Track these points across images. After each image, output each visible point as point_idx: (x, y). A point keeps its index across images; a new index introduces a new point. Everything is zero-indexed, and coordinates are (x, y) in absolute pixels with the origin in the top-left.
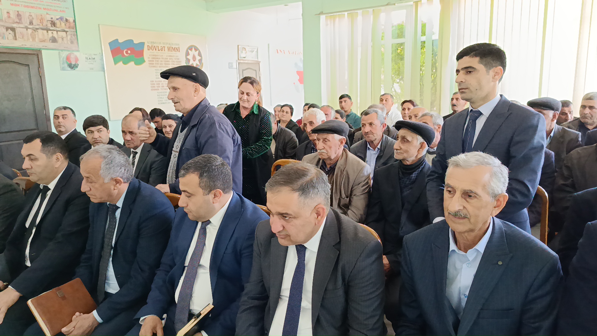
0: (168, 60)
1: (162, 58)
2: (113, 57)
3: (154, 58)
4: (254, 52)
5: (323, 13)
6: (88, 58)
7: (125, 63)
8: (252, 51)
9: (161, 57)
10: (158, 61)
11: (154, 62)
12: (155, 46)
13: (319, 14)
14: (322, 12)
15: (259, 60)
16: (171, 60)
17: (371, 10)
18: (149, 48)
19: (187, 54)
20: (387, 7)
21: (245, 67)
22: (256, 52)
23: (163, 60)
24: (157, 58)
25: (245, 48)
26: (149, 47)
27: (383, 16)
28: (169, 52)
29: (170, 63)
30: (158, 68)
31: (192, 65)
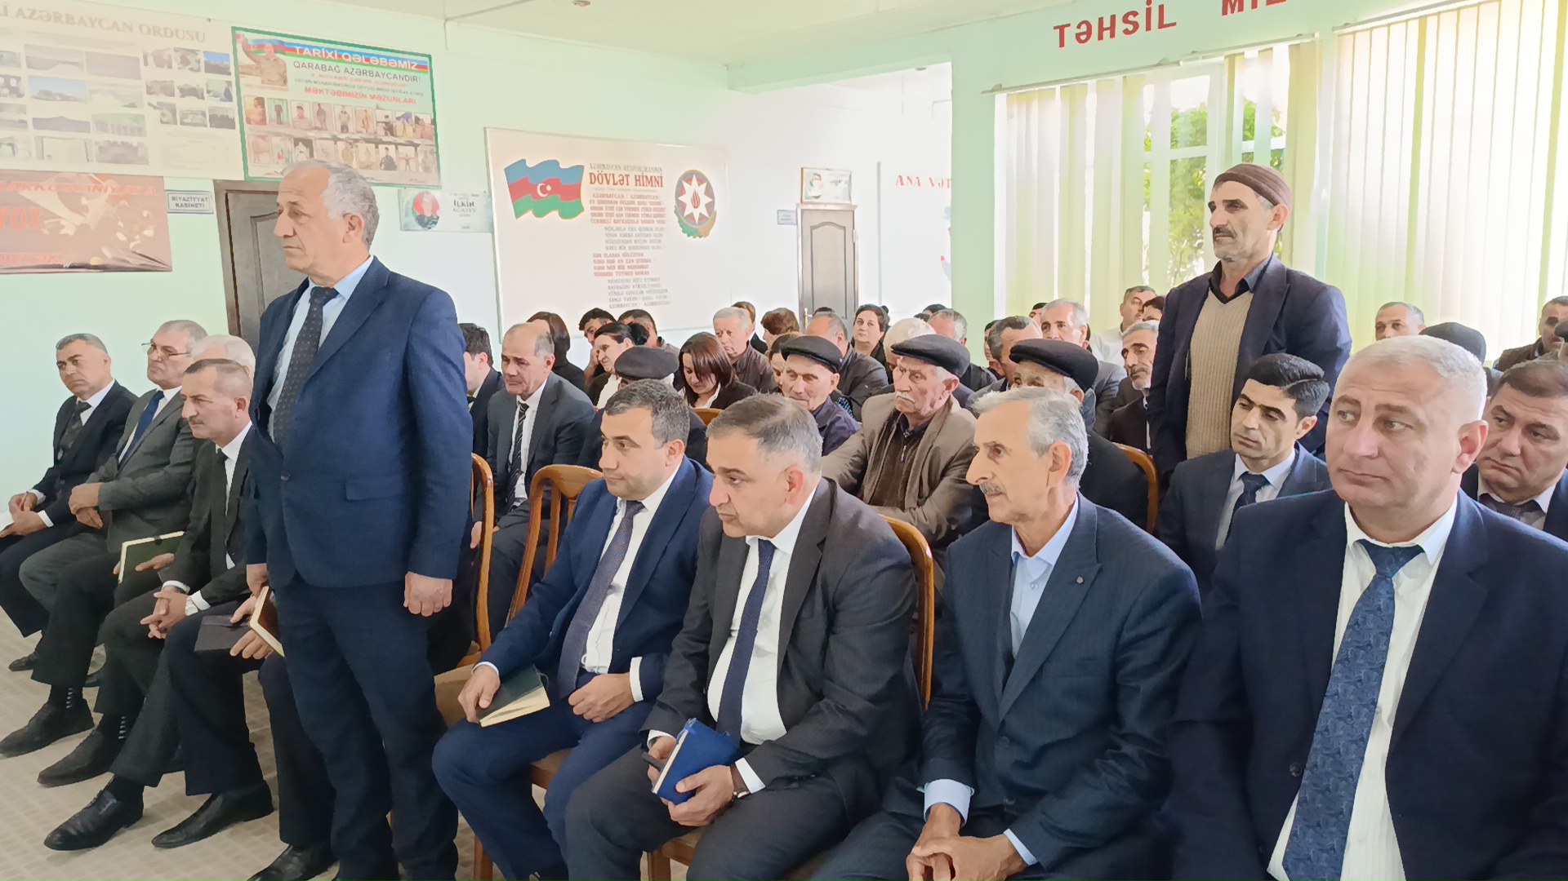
0: (636, 205)
1: (622, 202)
2: (513, 199)
3: (602, 202)
4: (843, 185)
5: (1003, 87)
6: (460, 204)
7: (539, 214)
8: (837, 182)
9: (619, 200)
10: (612, 209)
11: (604, 212)
12: (606, 175)
13: (993, 90)
14: (1001, 85)
15: (853, 203)
16: (641, 207)
17: (1119, 78)
18: (594, 179)
19: (680, 191)
20: (1160, 70)
21: (818, 219)
22: (846, 183)
23: (623, 206)
24: (611, 202)
25: (820, 176)
26: (593, 176)
27: (1149, 92)
28: (638, 187)
29: (640, 213)
30: (612, 225)
31: (691, 216)
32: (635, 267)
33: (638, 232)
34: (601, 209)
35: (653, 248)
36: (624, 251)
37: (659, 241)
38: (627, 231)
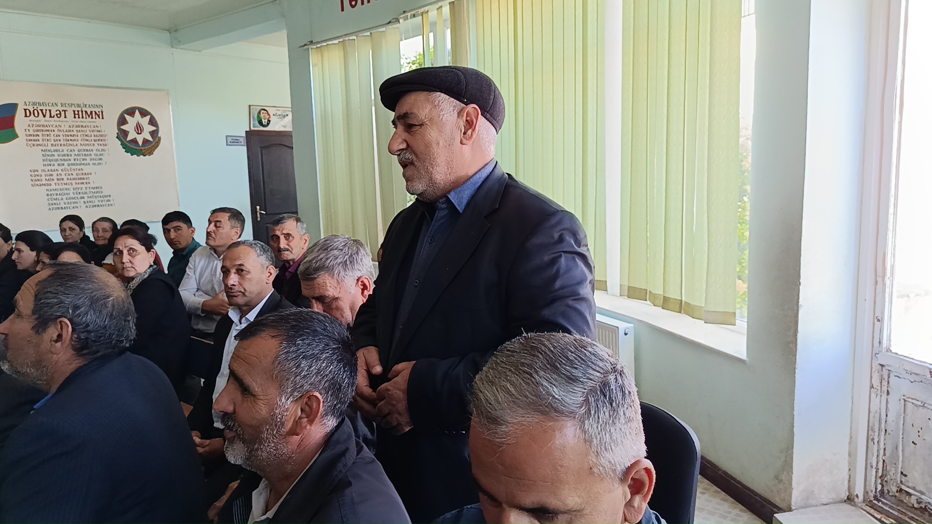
0: (75, 133)
1: (59, 131)
3: (38, 131)
5: (313, 42)
8: (285, 116)
9: (56, 129)
10: (49, 135)
11: (40, 138)
12: (42, 110)
13: (309, 44)
16: (79, 134)
18: (29, 113)
23: (60, 133)
24: (47, 131)
26: (27, 111)
28: (77, 119)
29: (79, 138)
30: (50, 148)
31: (134, 141)
32: (74, 179)
33: (77, 153)
34: (38, 135)
35: (94, 164)
36: (63, 167)
37: (101, 159)
38: (65, 152)
